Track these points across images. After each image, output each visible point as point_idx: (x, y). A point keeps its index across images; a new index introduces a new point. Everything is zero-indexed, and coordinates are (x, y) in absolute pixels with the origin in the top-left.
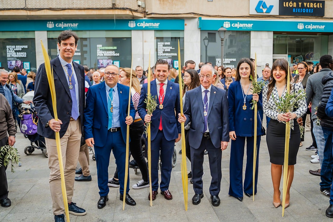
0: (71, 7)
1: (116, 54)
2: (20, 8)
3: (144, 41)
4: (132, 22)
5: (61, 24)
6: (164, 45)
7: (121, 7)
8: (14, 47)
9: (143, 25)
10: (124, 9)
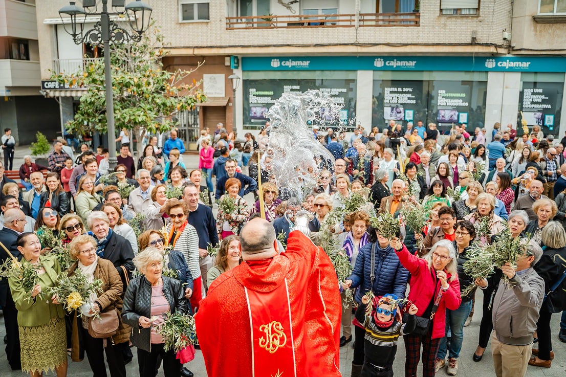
0: (415, 41)
1: (464, 103)
2: (349, 43)
3: (505, 87)
4: (491, 60)
5: (392, 62)
6: (533, 94)
7: (484, 42)
8: (329, 90)
9: (506, 65)
10: (487, 45)
